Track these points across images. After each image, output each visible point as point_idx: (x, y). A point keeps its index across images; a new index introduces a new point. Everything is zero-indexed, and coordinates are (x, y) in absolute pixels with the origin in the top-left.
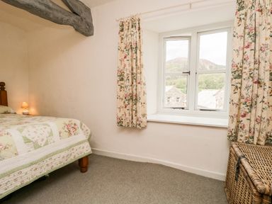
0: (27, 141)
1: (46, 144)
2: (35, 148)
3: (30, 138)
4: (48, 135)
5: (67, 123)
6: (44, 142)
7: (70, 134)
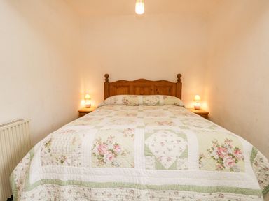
0: (148, 153)
1: (173, 167)
2: (157, 168)
3: (153, 150)
4: (180, 154)
5: (221, 142)
6: (171, 163)
7: (221, 166)
